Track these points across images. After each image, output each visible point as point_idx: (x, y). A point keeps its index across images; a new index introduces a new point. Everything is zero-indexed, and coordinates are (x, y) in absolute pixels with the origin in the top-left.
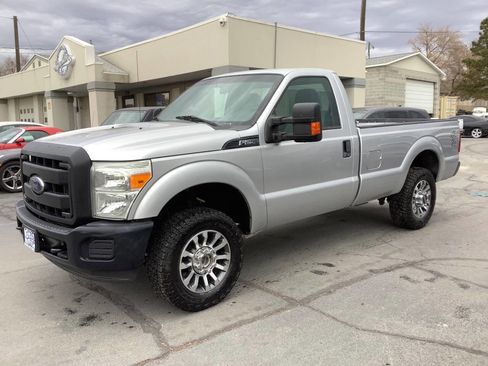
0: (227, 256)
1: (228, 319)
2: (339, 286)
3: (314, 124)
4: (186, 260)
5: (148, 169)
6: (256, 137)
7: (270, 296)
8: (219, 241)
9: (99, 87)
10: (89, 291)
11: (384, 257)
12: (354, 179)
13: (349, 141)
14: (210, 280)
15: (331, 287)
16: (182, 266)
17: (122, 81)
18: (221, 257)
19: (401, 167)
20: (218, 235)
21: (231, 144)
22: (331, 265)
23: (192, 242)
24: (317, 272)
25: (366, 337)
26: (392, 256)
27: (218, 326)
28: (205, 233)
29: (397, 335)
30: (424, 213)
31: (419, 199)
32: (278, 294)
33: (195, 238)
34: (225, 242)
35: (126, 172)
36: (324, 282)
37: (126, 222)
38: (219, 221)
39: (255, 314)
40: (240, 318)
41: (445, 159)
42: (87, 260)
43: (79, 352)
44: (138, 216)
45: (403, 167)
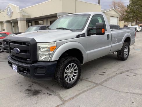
0: (77, 71)
1: (80, 91)
2: (109, 79)
3: (103, 29)
4: (66, 73)
5: (55, 45)
6: (84, 34)
7: (89, 83)
8: (75, 67)
9: (21, 20)
10: (33, 84)
11: (119, 69)
12: (110, 46)
13: (109, 34)
14: (73, 78)
15: (107, 79)
16: (65, 75)
17: (28, 18)
18: (75, 71)
20: (75, 65)
21: (78, 36)
22: (104, 72)
23: (68, 67)
24: (101, 75)
25: (123, 94)
26: (121, 69)
27: (77, 93)
28: (71, 64)
29: (132, 93)
30: (127, 56)
31: (125, 51)
32: (92, 82)
33: (68, 66)
34: (76, 67)
35: (49, 46)
36: (104, 78)
37: (49, 62)
38: (75, 60)
39: (87, 88)
40: (83, 90)
41: (132, 39)
42: (37, 74)
43: (36, 103)
44: (53, 60)
45: (122, 42)
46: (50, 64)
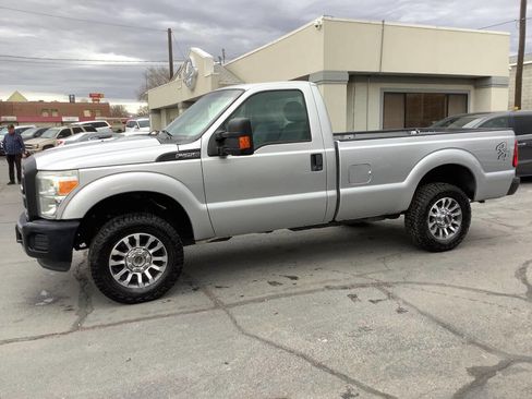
0: (164, 258)
1: (147, 313)
2: (277, 297)
5: (74, 178)
8: (154, 244)
11: (361, 275)
12: (330, 193)
13: (320, 155)
14: (145, 279)
15: (270, 296)
16: (113, 263)
19: (404, 184)
20: (152, 238)
22: (295, 278)
23: (123, 243)
24: (273, 283)
28: (137, 236)
30: (451, 235)
31: (440, 219)
32: (215, 298)
33: (125, 240)
34: (160, 245)
37: (55, 221)
41: (486, 174)
42: (34, 250)
44: (66, 216)
45: (408, 182)
46: (55, 226)
